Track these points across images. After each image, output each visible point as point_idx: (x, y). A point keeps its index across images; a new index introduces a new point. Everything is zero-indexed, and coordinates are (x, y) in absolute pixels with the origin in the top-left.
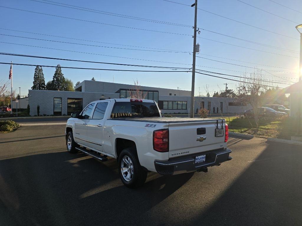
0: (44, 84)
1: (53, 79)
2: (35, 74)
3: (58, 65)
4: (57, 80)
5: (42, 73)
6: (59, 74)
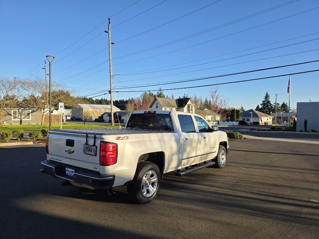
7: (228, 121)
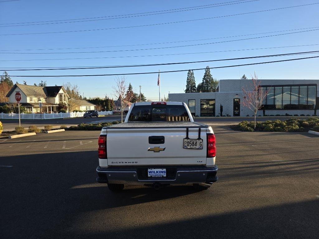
0: (195, 86)
1: (203, 81)
2: (188, 78)
3: (207, 67)
4: (207, 82)
5: (194, 77)
6: (208, 76)
7: (103, 110)
